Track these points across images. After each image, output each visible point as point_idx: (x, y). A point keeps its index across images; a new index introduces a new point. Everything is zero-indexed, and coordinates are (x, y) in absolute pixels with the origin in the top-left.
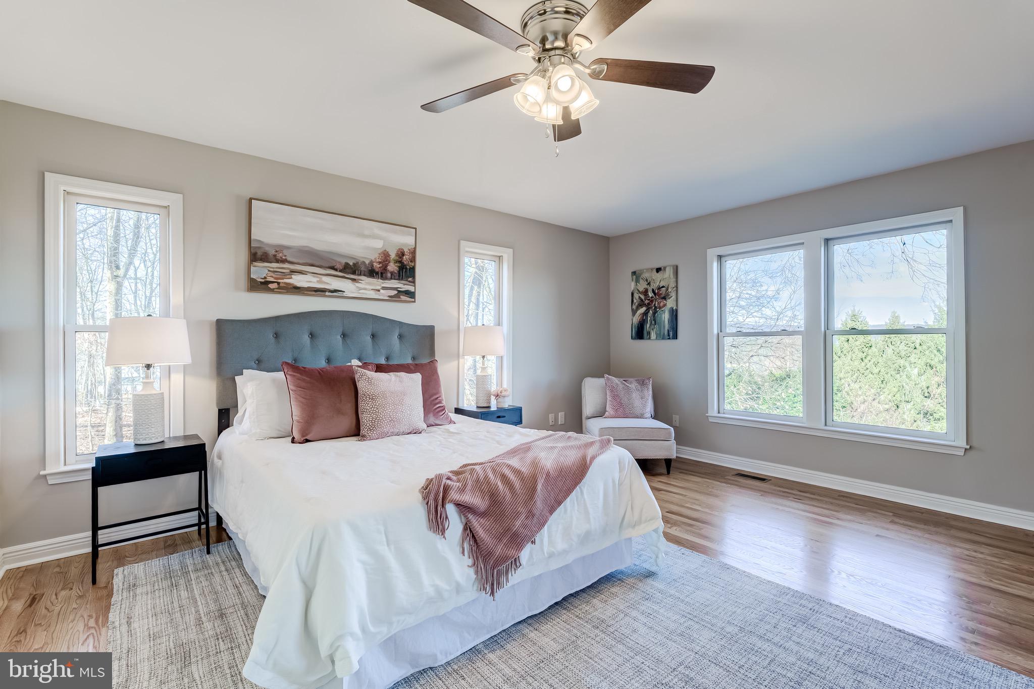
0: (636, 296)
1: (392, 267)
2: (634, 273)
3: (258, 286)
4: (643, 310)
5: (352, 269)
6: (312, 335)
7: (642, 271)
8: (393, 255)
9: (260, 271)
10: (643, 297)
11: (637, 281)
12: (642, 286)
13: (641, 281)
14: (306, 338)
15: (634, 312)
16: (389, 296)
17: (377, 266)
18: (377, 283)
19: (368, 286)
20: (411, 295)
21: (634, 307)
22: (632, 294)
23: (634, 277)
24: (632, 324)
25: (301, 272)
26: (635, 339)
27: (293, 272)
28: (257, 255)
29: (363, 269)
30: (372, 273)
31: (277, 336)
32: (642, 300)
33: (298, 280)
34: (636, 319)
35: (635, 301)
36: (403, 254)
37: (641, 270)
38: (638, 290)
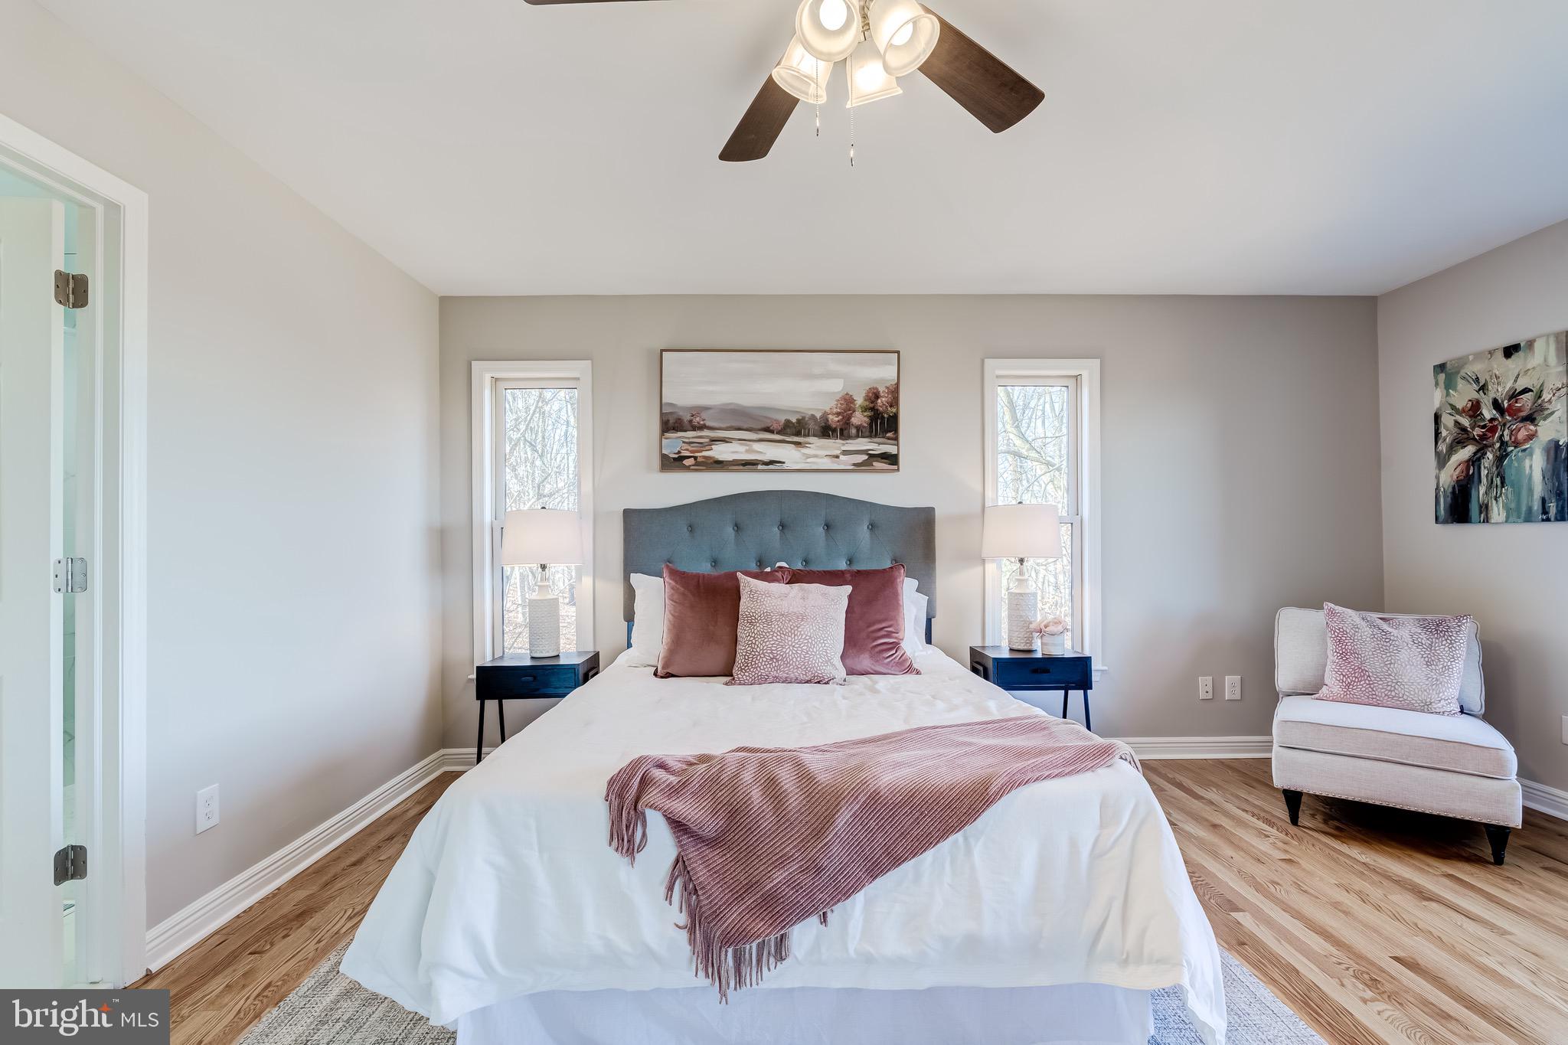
0: (1448, 420)
1: (859, 418)
2: (1441, 368)
3: (672, 463)
4: (1466, 452)
5: (795, 429)
6: (737, 527)
7: (1463, 362)
8: (860, 400)
9: (675, 443)
10: (1465, 422)
11: (1449, 385)
12: (1464, 395)
13: (1461, 384)
14: (730, 530)
15: (1442, 460)
16: (854, 465)
17: (834, 419)
18: (835, 445)
19: (820, 451)
20: (892, 459)
21: (1443, 447)
22: (1437, 418)
23: (1442, 377)
24: (1437, 489)
25: (724, 440)
26: (1445, 522)
27: (714, 440)
28: (671, 424)
29: (812, 425)
30: (826, 431)
31: (691, 528)
32: (1464, 429)
33: (721, 452)
34: (1449, 475)
35: (1444, 433)
36: (877, 396)
37: (1460, 358)
38: (1453, 407)
